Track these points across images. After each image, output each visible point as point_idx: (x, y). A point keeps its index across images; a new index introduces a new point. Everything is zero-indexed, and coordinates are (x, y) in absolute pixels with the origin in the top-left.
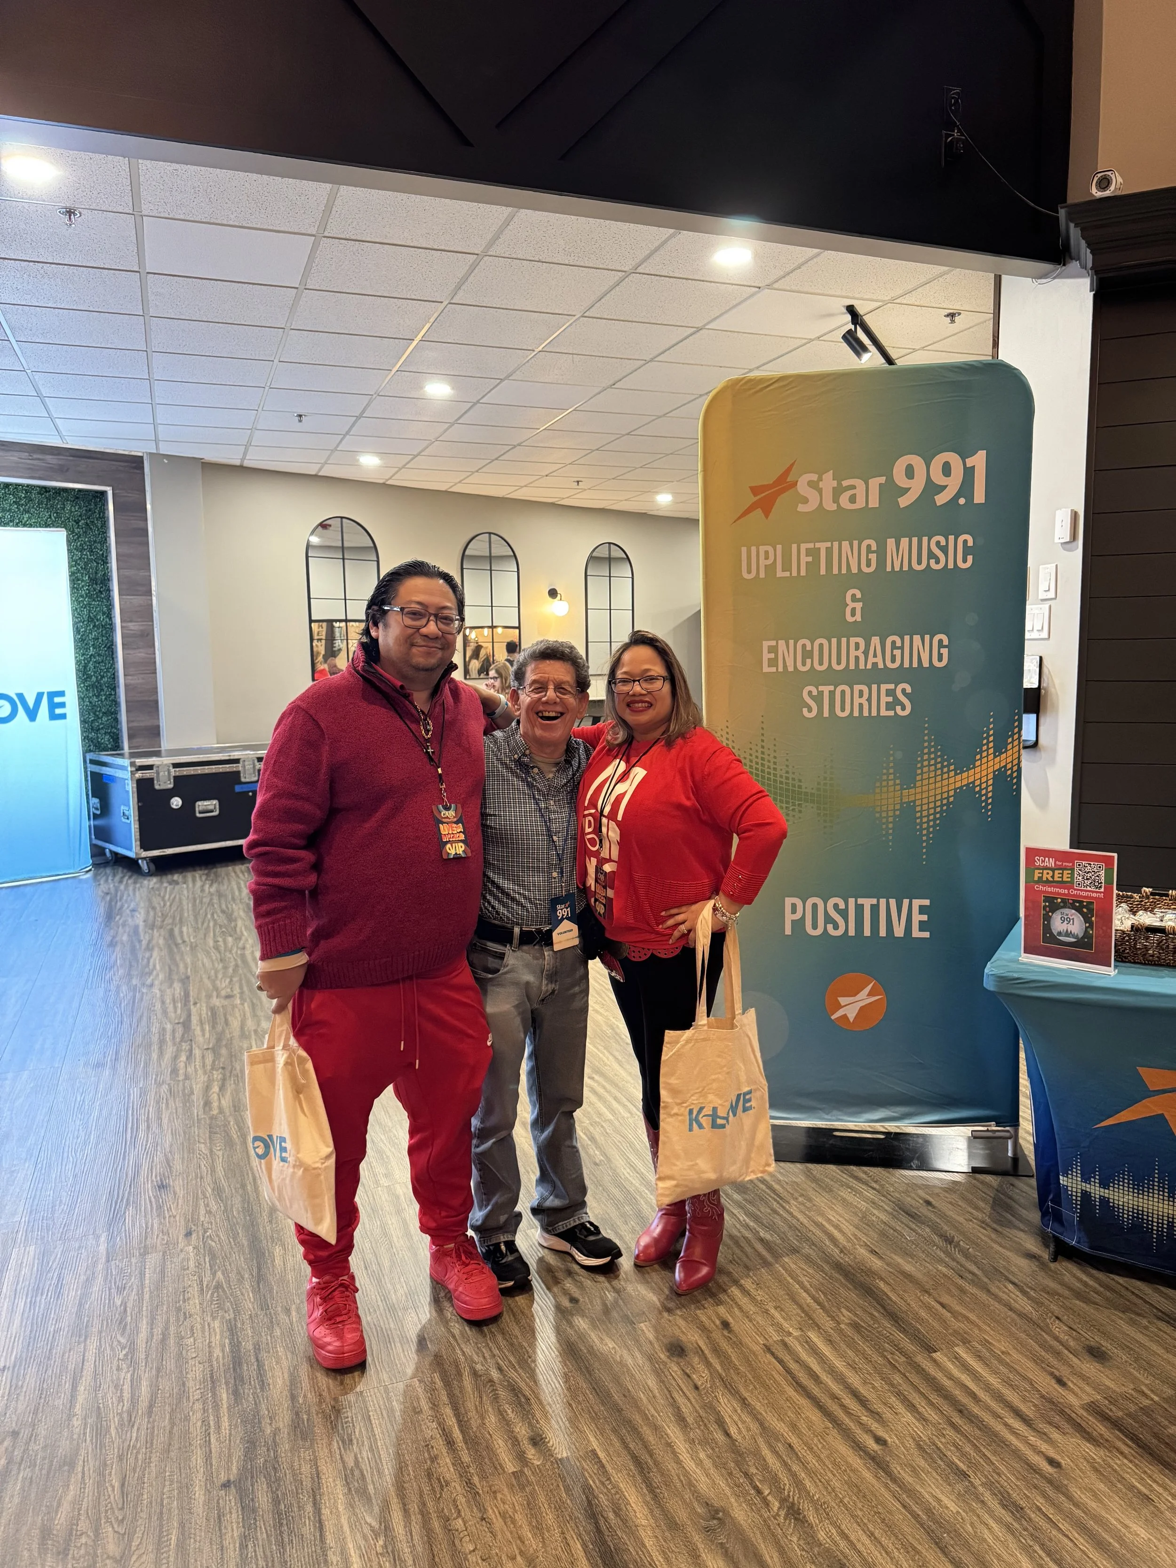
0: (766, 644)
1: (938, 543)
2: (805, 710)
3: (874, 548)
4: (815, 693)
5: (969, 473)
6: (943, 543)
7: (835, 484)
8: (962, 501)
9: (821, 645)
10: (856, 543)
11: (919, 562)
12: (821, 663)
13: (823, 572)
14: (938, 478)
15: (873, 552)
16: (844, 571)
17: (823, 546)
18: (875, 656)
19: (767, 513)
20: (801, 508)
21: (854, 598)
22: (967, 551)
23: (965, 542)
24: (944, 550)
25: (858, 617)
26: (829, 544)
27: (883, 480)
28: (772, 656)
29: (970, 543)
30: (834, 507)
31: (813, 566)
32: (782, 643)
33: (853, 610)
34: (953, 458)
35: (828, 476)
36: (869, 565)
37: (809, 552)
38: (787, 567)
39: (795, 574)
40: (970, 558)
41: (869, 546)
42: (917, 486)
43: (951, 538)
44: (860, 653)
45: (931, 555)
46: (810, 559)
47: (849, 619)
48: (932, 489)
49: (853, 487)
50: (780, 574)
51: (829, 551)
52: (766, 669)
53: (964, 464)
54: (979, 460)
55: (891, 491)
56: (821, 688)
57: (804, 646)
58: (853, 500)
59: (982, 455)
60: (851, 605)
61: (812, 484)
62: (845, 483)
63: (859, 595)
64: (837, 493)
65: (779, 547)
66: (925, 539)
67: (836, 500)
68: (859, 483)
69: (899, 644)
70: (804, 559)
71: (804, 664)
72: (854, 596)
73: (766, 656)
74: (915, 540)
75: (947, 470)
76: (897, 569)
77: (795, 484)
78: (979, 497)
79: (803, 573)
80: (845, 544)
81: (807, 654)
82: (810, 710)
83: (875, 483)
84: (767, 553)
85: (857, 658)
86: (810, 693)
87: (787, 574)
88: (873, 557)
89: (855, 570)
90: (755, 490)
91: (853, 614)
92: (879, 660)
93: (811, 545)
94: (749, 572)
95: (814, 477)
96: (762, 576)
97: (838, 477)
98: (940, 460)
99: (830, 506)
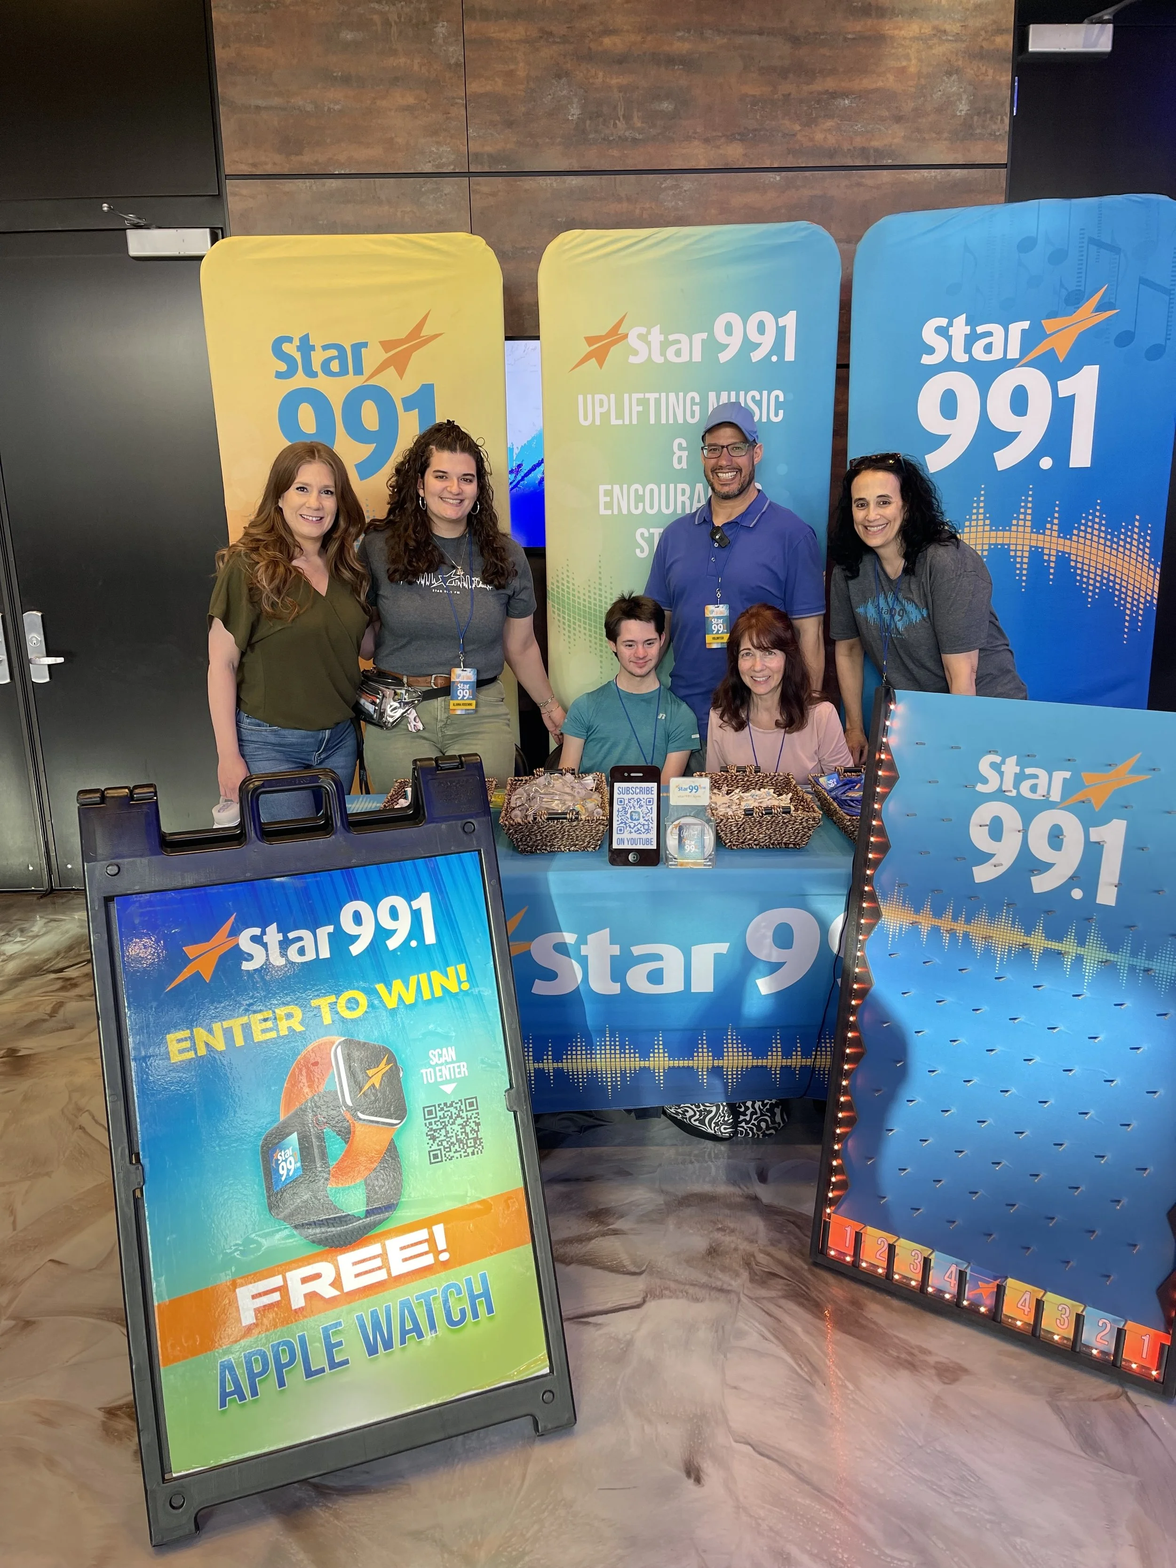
0: (602, 488)
1: (753, 397)
2: (638, 551)
3: (697, 400)
4: (646, 535)
5: (781, 332)
6: (758, 398)
7: (662, 338)
8: (774, 359)
9: (652, 490)
10: (681, 394)
12: (652, 507)
13: (652, 421)
14: (754, 336)
15: (697, 404)
16: (671, 421)
17: (652, 396)
19: (601, 363)
20: (633, 360)
21: (680, 448)
22: (779, 405)
23: (777, 397)
24: (759, 404)
25: (684, 465)
26: (657, 395)
27: (705, 335)
28: (608, 499)
29: (781, 399)
30: (661, 360)
31: (643, 415)
32: (616, 488)
33: (680, 458)
34: (766, 317)
35: (656, 330)
36: (693, 417)
37: (640, 402)
38: (620, 415)
39: (627, 422)
40: (781, 412)
41: (693, 399)
42: (735, 343)
43: (765, 393)
44: (685, 498)
46: (640, 408)
47: (677, 466)
48: (749, 346)
49: (678, 342)
50: (614, 421)
51: (658, 401)
52: (602, 511)
53: (777, 323)
54: (790, 320)
55: (712, 347)
56: (652, 530)
57: (636, 490)
58: (678, 353)
59: (793, 314)
60: (678, 453)
61: (643, 338)
62: (671, 338)
63: (684, 445)
64: (665, 345)
65: (612, 396)
66: (742, 392)
67: (663, 353)
68: (684, 338)
70: (637, 409)
71: (637, 508)
72: (680, 444)
73: (603, 499)
75: (761, 328)
77: (625, 336)
78: (790, 355)
79: (635, 422)
80: (672, 396)
81: (640, 499)
82: (642, 551)
83: (699, 338)
84: (601, 401)
85: (683, 503)
86: (642, 534)
87: (621, 422)
88: (697, 408)
89: (681, 420)
90: (589, 341)
91: (680, 462)
93: (641, 396)
94: (586, 419)
95: (644, 330)
96: (598, 423)
97: (665, 332)
98: (755, 319)
99: (658, 359)
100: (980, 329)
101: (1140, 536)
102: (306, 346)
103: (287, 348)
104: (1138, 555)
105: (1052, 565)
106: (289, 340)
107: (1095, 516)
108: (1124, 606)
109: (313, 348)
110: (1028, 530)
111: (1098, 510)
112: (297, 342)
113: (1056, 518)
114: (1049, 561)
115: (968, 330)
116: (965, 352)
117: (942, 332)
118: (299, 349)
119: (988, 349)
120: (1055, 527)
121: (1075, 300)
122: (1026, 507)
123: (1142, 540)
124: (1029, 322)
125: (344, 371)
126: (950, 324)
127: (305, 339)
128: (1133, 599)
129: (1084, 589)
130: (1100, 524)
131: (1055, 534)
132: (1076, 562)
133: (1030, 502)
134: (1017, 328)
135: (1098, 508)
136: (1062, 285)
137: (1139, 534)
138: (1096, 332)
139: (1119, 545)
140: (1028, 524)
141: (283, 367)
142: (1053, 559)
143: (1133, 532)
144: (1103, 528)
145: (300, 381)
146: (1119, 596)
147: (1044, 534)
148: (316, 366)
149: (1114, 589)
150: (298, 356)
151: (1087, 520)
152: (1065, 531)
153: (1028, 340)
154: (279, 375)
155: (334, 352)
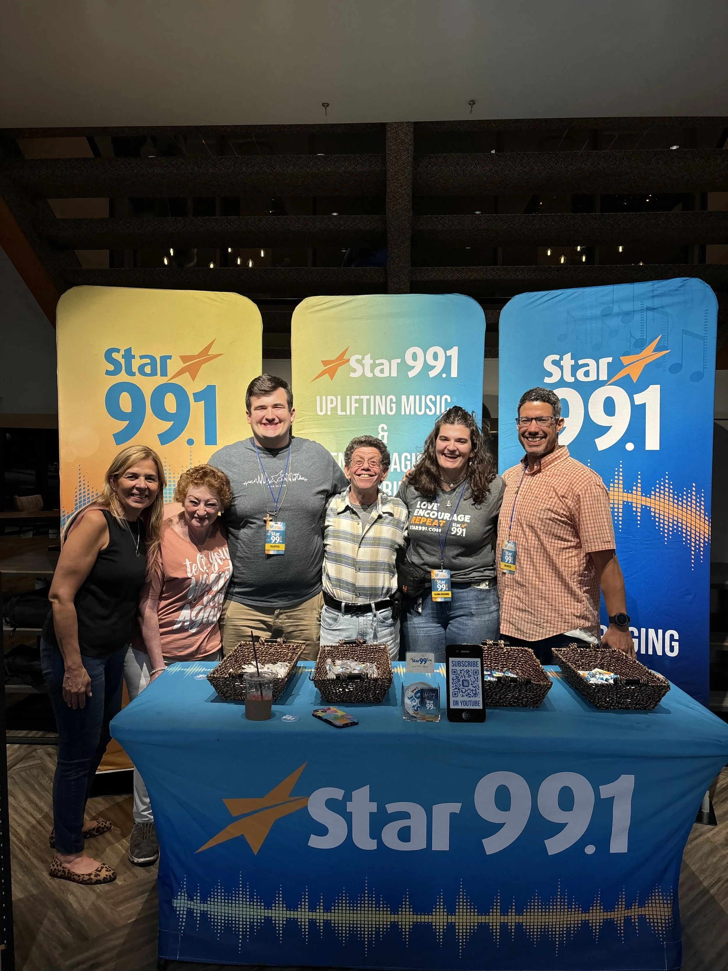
1: (431, 399)
3: (394, 400)
5: (448, 359)
6: (434, 399)
7: (372, 362)
8: (444, 375)
10: (384, 397)
11: (420, 410)
13: (365, 413)
14: (431, 362)
15: (394, 403)
16: (377, 413)
17: (365, 398)
18: (395, 464)
20: (352, 375)
21: (383, 430)
23: (446, 399)
24: (434, 403)
26: (368, 397)
27: (399, 361)
29: (449, 400)
30: (371, 375)
31: (359, 409)
34: (439, 350)
35: (368, 357)
36: (391, 410)
37: (356, 401)
38: (344, 409)
39: (348, 413)
41: (391, 399)
42: (419, 366)
43: (438, 397)
45: (427, 406)
46: (357, 405)
48: (427, 367)
49: (382, 364)
50: (339, 413)
51: (368, 401)
53: (446, 354)
54: (454, 352)
55: (404, 368)
58: (382, 371)
59: (456, 349)
60: (382, 434)
61: (358, 361)
62: (377, 362)
63: (386, 428)
64: (373, 367)
65: (339, 397)
66: (423, 397)
67: (372, 371)
68: (385, 362)
69: (409, 458)
70: (354, 405)
72: (383, 428)
74: (417, 397)
75: (435, 357)
76: (408, 413)
77: (348, 360)
78: (454, 374)
79: (353, 413)
80: (378, 397)
83: (395, 362)
84: (332, 400)
87: (344, 413)
88: (394, 406)
89: (383, 413)
90: (325, 363)
92: (398, 467)
93: (358, 397)
94: (321, 411)
95: (360, 357)
96: (329, 413)
97: (373, 358)
98: (431, 351)
99: (369, 375)
100: (581, 362)
101: (697, 498)
102: (128, 355)
103: (115, 355)
104: (696, 510)
105: (639, 514)
106: (118, 351)
107: (665, 483)
108: (690, 544)
109: (134, 357)
110: (621, 490)
111: (667, 479)
112: (122, 352)
113: (639, 483)
114: (636, 512)
115: (573, 362)
116: (572, 376)
117: (556, 363)
118: (123, 357)
119: (587, 374)
120: (639, 489)
121: (640, 345)
122: (618, 475)
123: (698, 500)
124: (612, 358)
125: (154, 373)
126: (561, 359)
127: (128, 351)
128: (696, 540)
129: (661, 531)
130: (669, 489)
131: (639, 493)
132: (655, 513)
133: (621, 472)
134: (604, 362)
135: (667, 477)
136: (631, 336)
137: (696, 496)
138: (657, 364)
139: (683, 503)
140: (621, 486)
141: (111, 368)
142: (639, 510)
143: (692, 495)
144: (671, 491)
145: (123, 377)
146: (686, 538)
147: (632, 493)
148: (135, 369)
149: (682, 533)
150: (122, 361)
151: (660, 485)
152: (646, 492)
153: (612, 369)
154: (108, 373)
155: (148, 361)
